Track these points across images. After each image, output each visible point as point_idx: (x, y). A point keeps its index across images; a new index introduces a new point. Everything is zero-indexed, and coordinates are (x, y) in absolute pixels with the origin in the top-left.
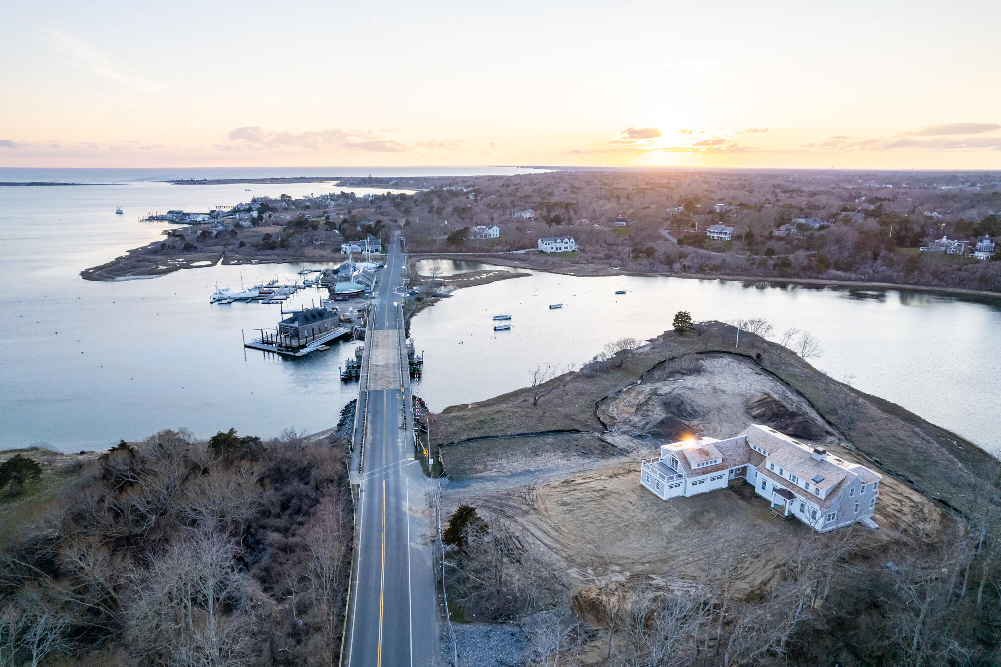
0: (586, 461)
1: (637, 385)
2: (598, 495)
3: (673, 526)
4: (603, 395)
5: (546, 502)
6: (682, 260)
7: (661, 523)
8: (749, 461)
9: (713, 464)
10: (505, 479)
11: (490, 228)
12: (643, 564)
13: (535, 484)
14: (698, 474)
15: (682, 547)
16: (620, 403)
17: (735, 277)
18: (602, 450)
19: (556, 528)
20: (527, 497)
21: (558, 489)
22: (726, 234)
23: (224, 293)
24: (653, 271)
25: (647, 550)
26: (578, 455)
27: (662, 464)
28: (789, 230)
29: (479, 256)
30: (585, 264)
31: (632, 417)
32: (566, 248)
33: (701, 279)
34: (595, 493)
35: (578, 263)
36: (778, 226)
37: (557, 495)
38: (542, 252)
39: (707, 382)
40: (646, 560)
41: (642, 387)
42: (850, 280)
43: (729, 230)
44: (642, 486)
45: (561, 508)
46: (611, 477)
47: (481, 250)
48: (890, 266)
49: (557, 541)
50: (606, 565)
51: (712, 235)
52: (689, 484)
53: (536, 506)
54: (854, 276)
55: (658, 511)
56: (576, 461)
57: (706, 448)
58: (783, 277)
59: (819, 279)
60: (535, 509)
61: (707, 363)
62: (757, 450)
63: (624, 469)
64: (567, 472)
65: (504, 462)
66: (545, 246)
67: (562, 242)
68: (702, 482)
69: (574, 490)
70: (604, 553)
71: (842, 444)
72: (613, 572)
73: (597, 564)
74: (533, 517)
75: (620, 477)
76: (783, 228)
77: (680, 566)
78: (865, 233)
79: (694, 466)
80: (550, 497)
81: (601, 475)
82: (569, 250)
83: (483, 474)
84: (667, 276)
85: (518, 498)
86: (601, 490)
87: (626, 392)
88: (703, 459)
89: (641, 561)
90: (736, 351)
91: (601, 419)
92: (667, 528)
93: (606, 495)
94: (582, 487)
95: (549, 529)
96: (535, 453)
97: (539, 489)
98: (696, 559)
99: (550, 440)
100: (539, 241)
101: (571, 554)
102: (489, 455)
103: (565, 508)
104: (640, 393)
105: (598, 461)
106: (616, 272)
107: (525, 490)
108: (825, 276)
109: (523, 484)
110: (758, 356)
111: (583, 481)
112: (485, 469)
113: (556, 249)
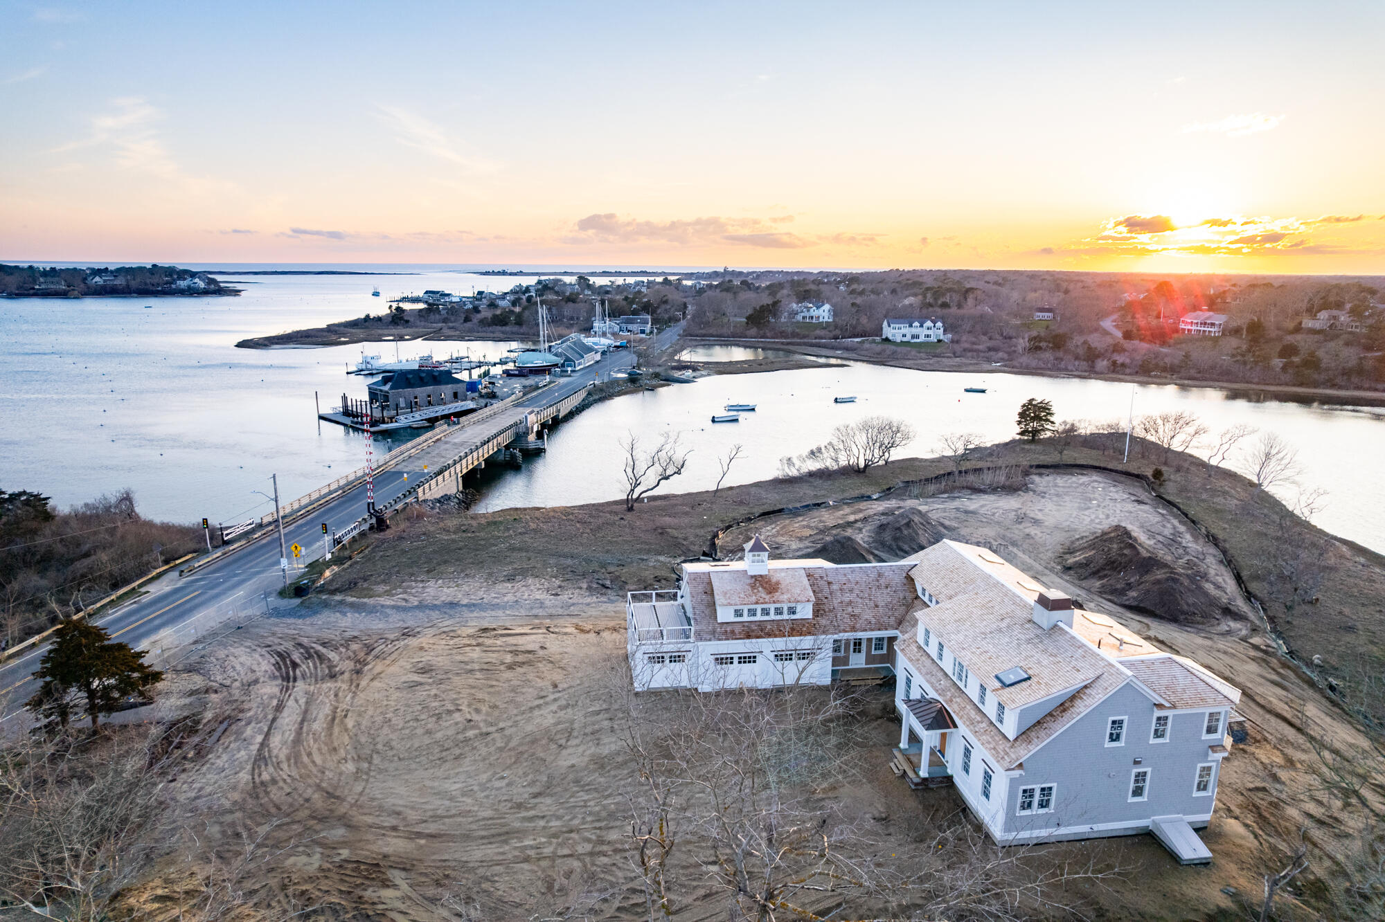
1: (870, 500)
9: (786, 616)
11: (818, 308)
14: (736, 636)
22: (1213, 324)
23: (372, 362)
24: (1059, 370)
28: (1335, 318)
29: (788, 344)
31: (791, 542)
32: (928, 336)
33: (1143, 384)
36: (1315, 313)
38: (887, 340)
43: (1219, 319)
47: (794, 335)
51: (1184, 326)
52: (708, 660)
58: (1301, 385)
61: (1044, 480)
66: (895, 332)
67: (922, 326)
68: (747, 659)
71: (1256, 640)
76: (1323, 315)
79: (725, 615)
82: (933, 339)
84: (1085, 378)
87: (834, 508)
90: (1120, 467)
100: (886, 323)
104: (859, 512)
110: (1158, 474)
113: (913, 337)
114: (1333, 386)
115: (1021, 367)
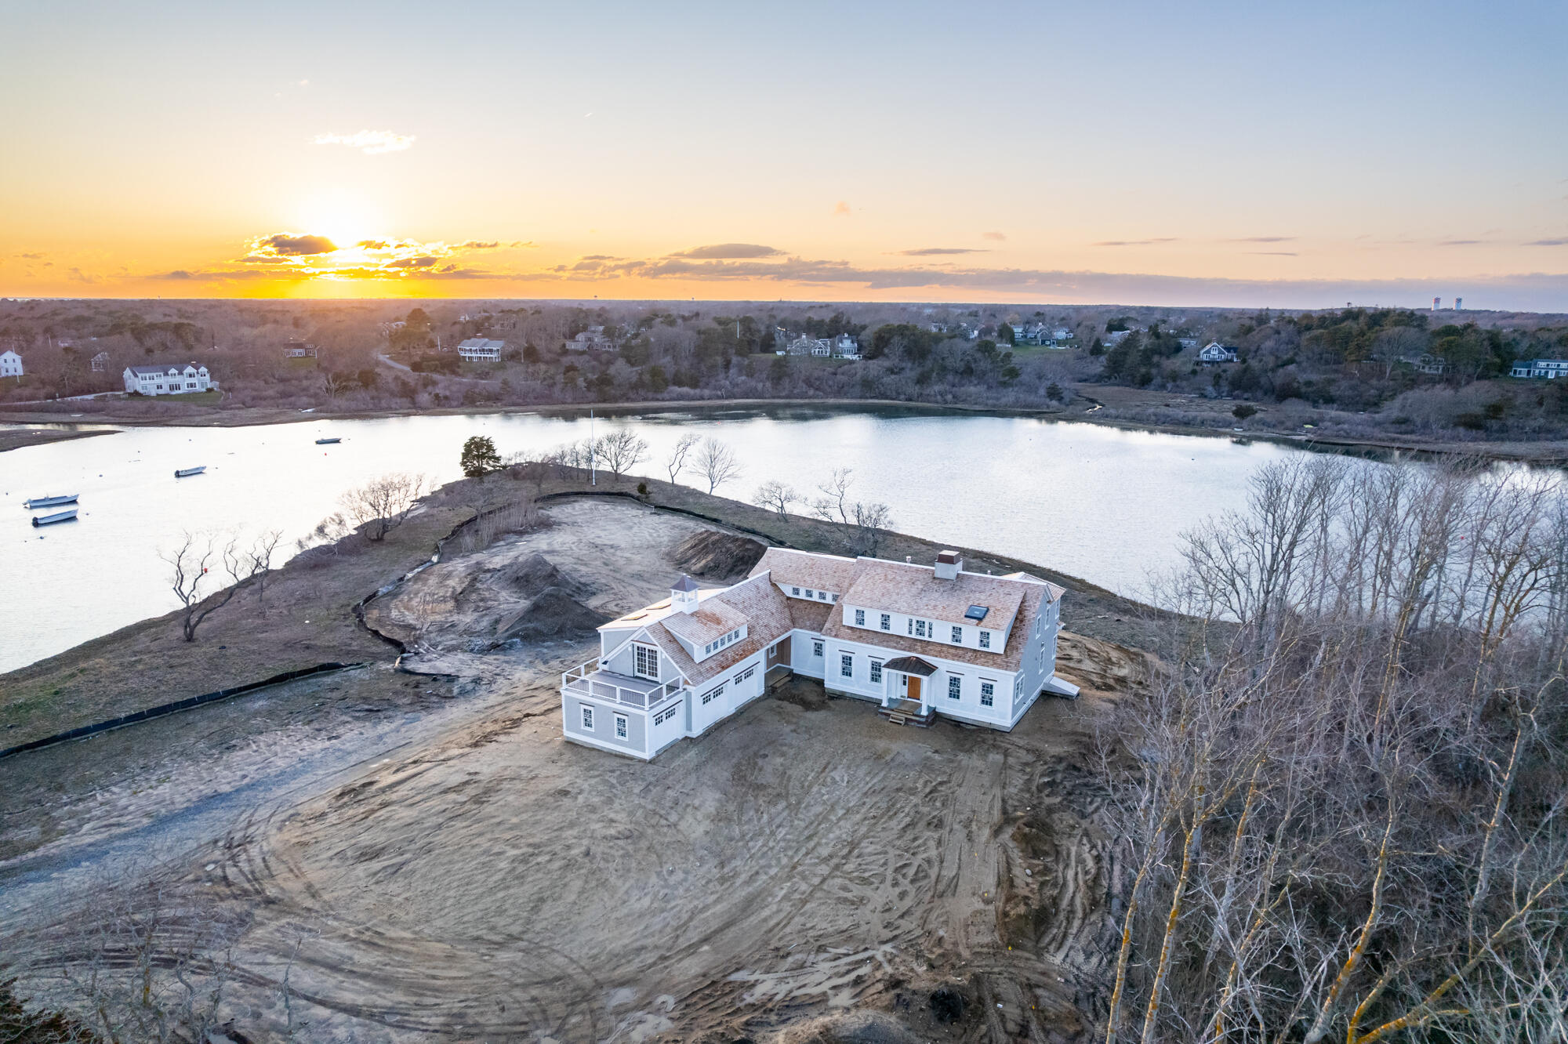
0: (385, 727)
1: (433, 564)
2: (462, 798)
3: (707, 816)
4: (365, 592)
5: (305, 866)
6: (430, 388)
7: (673, 818)
8: (794, 622)
9: (734, 641)
10: (132, 842)
12: (692, 949)
13: (250, 824)
14: (712, 672)
15: (762, 862)
16: (410, 599)
17: (529, 408)
18: (418, 695)
19: (367, 936)
20: (231, 872)
21: (333, 818)
22: (491, 351)
24: (381, 409)
25: (682, 904)
26: (357, 718)
27: (609, 674)
28: (590, 339)
30: (239, 408)
31: (455, 618)
32: (192, 385)
33: (471, 415)
34: (452, 796)
35: (224, 408)
36: (572, 336)
37: (335, 835)
38: (136, 394)
39: (575, 539)
40: (694, 936)
41: (448, 567)
42: (702, 398)
43: (496, 345)
44: (570, 744)
45: (361, 870)
46: (476, 745)
48: (750, 375)
49: (387, 981)
50: (587, 997)
51: (468, 355)
52: (697, 701)
53: (271, 892)
54: (706, 392)
55: (646, 790)
56: (354, 735)
57: (708, 608)
58: (604, 401)
59: (658, 400)
60: (269, 902)
61: (556, 512)
62: (802, 596)
63: (496, 721)
64: (341, 766)
65: (121, 795)
66: (147, 383)
67: (181, 373)
68: (718, 692)
69: (385, 805)
70: (560, 960)
72: (621, 1012)
73: (559, 1009)
74: (268, 929)
75: (502, 738)
76: (581, 337)
77: (790, 919)
78: (704, 333)
79: (699, 655)
80: (311, 850)
81: (444, 750)
82: (199, 388)
83: (41, 851)
84: (409, 415)
85: (195, 888)
86: (467, 783)
87: (416, 579)
88: (714, 633)
89: (683, 943)
90: (597, 490)
91: (383, 633)
92: (695, 827)
93: (487, 792)
94: (403, 791)
95: (342, 948)
96: (225, 744)
97: (265, 836)
98: (816, 881)
99: (260, 703)
100: (127, 373)
101: (457, 1007)
102: (60, 788)
103: (375, 865)
104: (449, 576)
105: (418, 719)
106: (307, 416)
107: (217, 854)
108: (665, 395)
109: (206, 837)
110: (643, 488)
111: (401, 776)
112: (50, 832)
113: (172, 388)
114: (628, 400)
115: (341, 410)
